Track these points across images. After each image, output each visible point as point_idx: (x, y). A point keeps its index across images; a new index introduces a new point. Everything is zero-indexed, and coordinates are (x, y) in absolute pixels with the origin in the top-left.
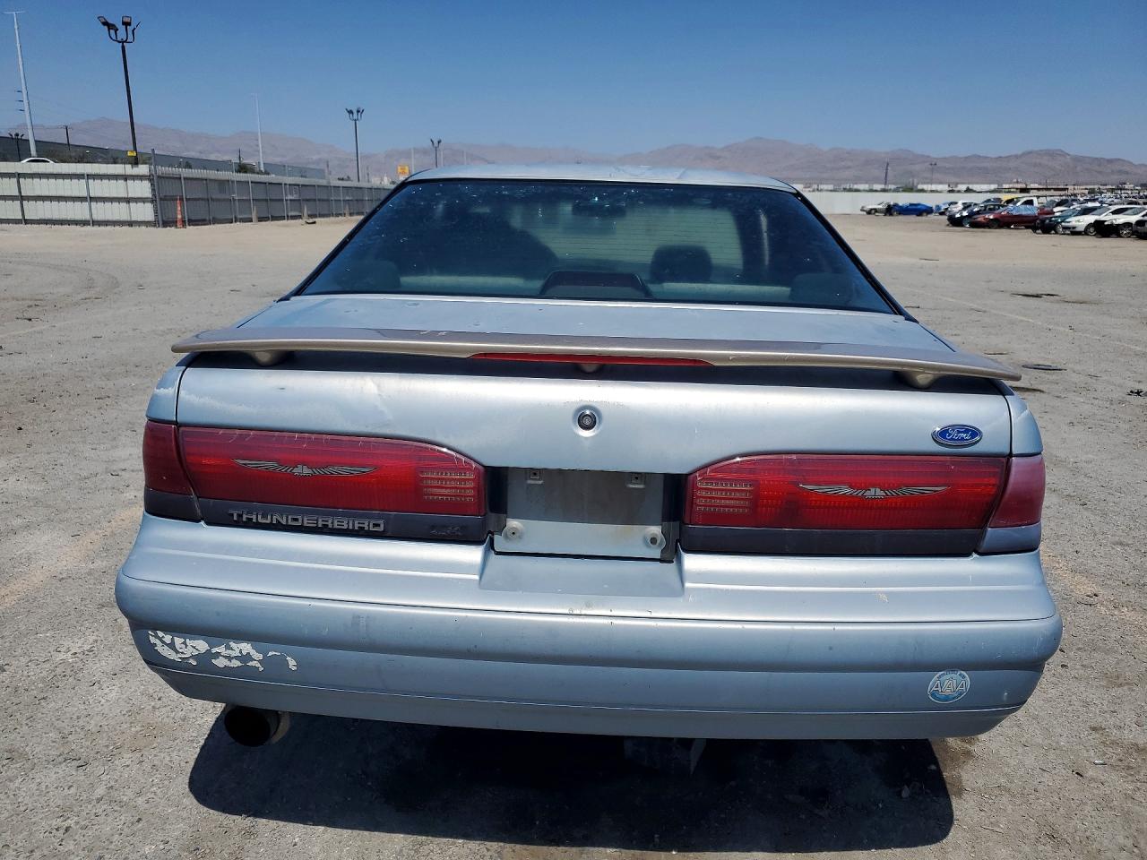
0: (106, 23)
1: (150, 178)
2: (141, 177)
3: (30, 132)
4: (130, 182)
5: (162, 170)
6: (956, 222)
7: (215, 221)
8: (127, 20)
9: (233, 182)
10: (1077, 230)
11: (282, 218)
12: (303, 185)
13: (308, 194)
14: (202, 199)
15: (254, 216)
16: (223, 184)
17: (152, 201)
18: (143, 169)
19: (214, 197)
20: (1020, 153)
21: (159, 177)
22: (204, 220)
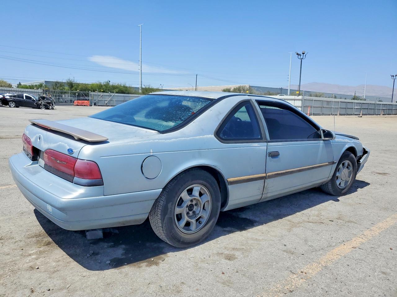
0: (297, 54)
1: (302, 100)
2: (299, 100)
3: (289, 87)
4: (296, 101)
5: (307, 97)
7: (323, 114)
8: (304, 52)
9: (332, 102)
11: (352, 115)
12: (362, 103)
13: (364, 107)
14: (319, 107)
15: (338, 114)
16: (328, 102)
17: (301, 107)
18: (300, 97)
19: (324, 106)
21: (304, 100)
22: (319, 114)
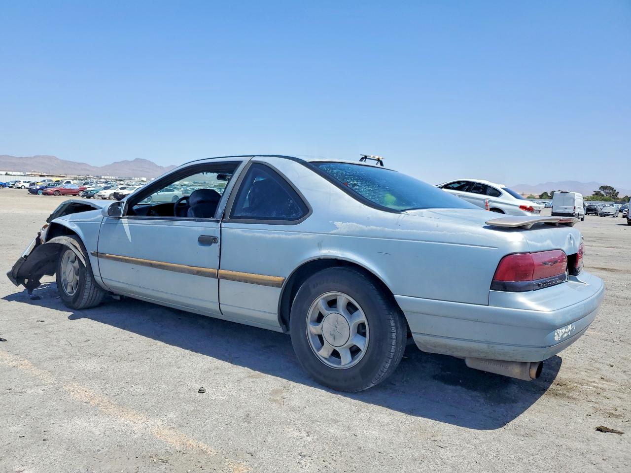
6: (34, 192)
10: (105, 197)
20: (33, 156)
